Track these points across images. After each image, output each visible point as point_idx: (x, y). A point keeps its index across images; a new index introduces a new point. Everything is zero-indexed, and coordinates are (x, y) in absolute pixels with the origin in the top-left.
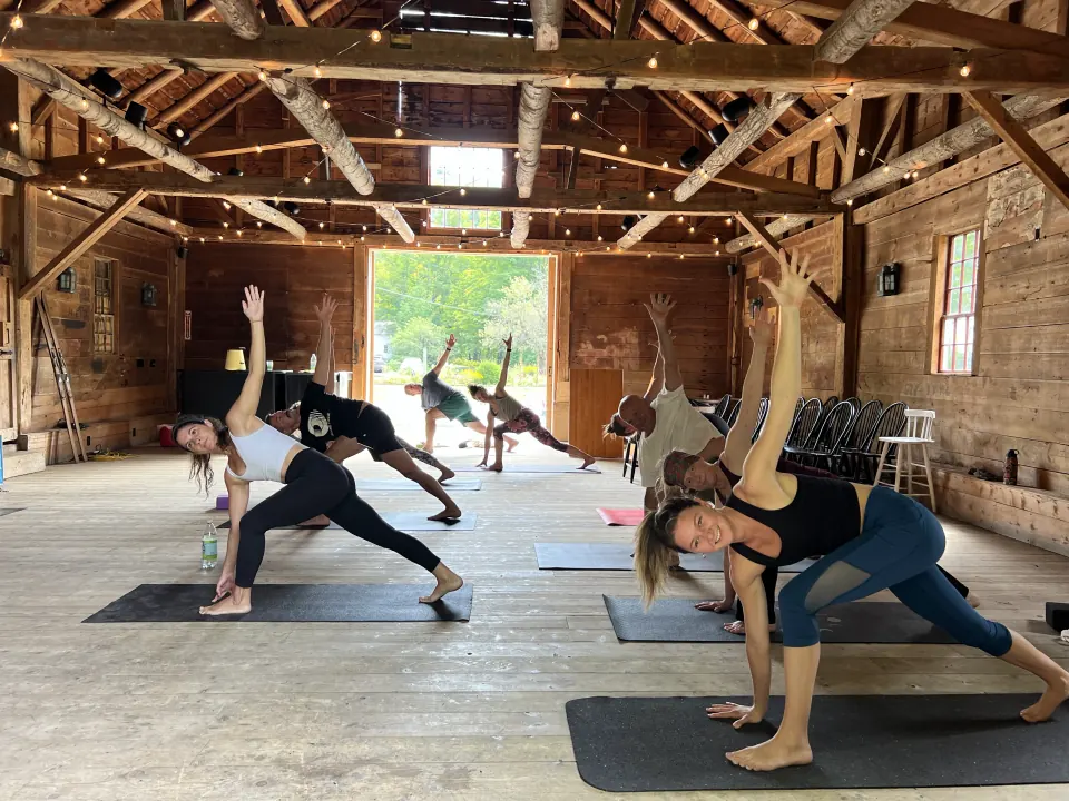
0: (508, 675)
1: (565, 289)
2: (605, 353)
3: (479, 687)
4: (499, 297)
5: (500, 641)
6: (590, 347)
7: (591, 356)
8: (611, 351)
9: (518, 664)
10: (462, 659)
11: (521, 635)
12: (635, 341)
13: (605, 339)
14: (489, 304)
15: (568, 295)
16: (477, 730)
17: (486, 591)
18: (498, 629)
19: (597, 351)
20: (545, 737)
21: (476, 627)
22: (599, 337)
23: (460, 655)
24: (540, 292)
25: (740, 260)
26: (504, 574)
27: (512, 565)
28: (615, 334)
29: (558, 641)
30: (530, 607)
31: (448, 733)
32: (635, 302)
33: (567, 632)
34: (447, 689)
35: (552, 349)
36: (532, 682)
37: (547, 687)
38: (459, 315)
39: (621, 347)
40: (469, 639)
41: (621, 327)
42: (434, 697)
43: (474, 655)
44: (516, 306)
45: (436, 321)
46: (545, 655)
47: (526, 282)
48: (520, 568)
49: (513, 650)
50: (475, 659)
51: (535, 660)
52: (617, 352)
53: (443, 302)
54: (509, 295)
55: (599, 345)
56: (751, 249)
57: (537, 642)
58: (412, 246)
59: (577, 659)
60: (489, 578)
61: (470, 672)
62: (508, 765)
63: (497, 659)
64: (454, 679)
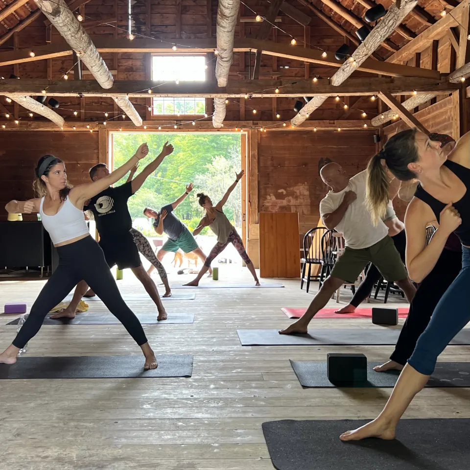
0: (221, 408)
1: (253, 156)
2: (284, 202)
3: (200, 415)
4: (203, 172)
5: (214, 388)
6: (273, 198)
7: (274, 205)
8: (289, 201)
9: (228, 403)
10: (186, 399)
11: (229, 384)
12: (307, 193)
13: (285, 192)
14: (197, 177)
15: (256, 161)
16: (199, 440)
17: (202, 359)
18: (211, 381)
19: (279, 201)
20: (250, 444)
21: (196, 380)
22: (280, 191)
23: (185, 397)
24: (235, 167)
25: (383, 132)
26: (215, 348)
27: (220, 344)
28: (292, 189)
29: (255, 388)
30: (235, 368)
31: (178, 442)
32: (306, 164)
33: (262, 383)
34: (177, 416)
35: (245, 201)
36: (238, 412)
37: (250, 415)
38: (175, 185)
39: (297, 198)
40: (191, 387)
41: (296, 184)
42: (168, 422)
43: (195, 396)
44: (218, 178)
45: (158, 191)
46: (247, 396)
47: (223, 159)
48: (226, 345)
49: (223, 393)
50: (195, 399)
51: (240, 399)
52: (293, 202)
53: (163, 177)
54: (211, 169)
55: (280, 196)
56: (390, 122)
57: (241, 389)
58: (141, 129)
59: (272, 398)
60: (204, 351)
61: (193, 407)
62: (222, 461)
63: (212, 399)
64: (181, 411)
